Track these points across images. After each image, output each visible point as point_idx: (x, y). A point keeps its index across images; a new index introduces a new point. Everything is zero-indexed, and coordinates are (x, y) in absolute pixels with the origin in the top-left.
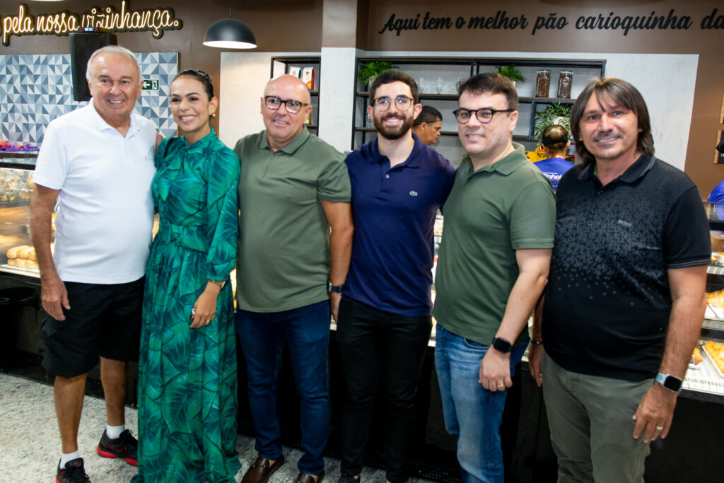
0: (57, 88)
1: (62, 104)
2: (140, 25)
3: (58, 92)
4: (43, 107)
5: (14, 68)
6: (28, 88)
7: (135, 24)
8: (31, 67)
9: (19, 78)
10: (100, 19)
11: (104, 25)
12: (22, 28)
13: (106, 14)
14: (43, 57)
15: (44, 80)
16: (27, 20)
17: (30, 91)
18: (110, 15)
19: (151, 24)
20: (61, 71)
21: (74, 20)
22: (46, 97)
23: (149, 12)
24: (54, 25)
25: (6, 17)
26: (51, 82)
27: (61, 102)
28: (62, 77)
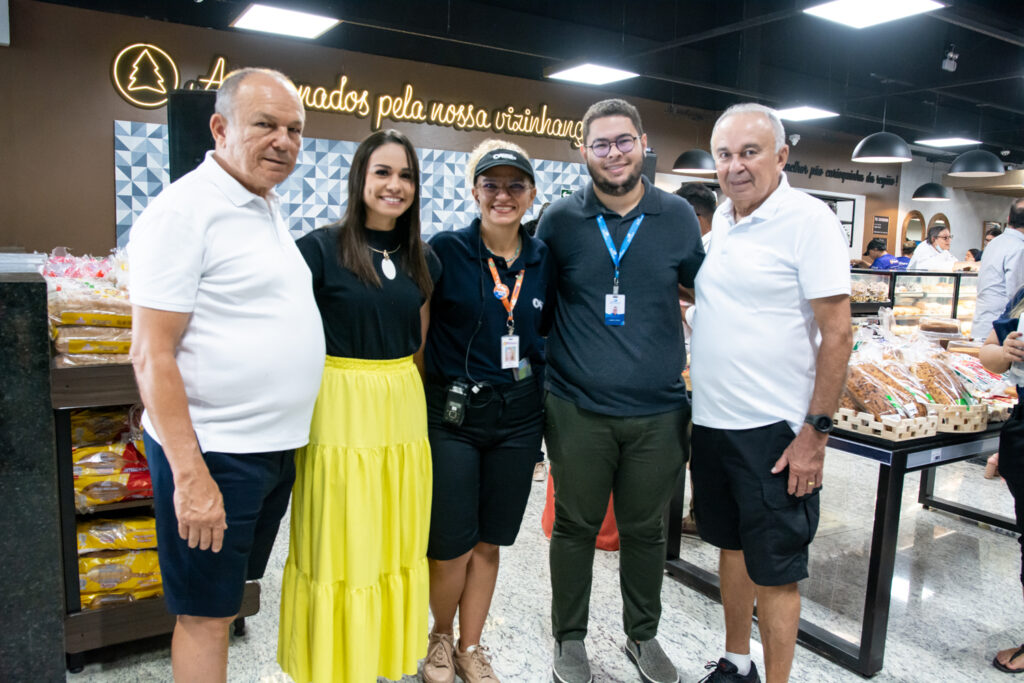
0: (456, 192)
2: (561, 133)
3: (457, 196)
4: (434, 214)
7: (556, 131)
10: (518, 120)
11: (522, 127)
12: (408, 112)
13: (525, 116)
14: (437, 153)
15: (437, 181)
16: (417, 106)
18: (529, 117)
19: (573, 134)
21: (485, 115)
22: (440, 202)
23: (571, 122)
24: (457, 117)
25: (383, 94)
26: (448, 184)
27: (461, 208)
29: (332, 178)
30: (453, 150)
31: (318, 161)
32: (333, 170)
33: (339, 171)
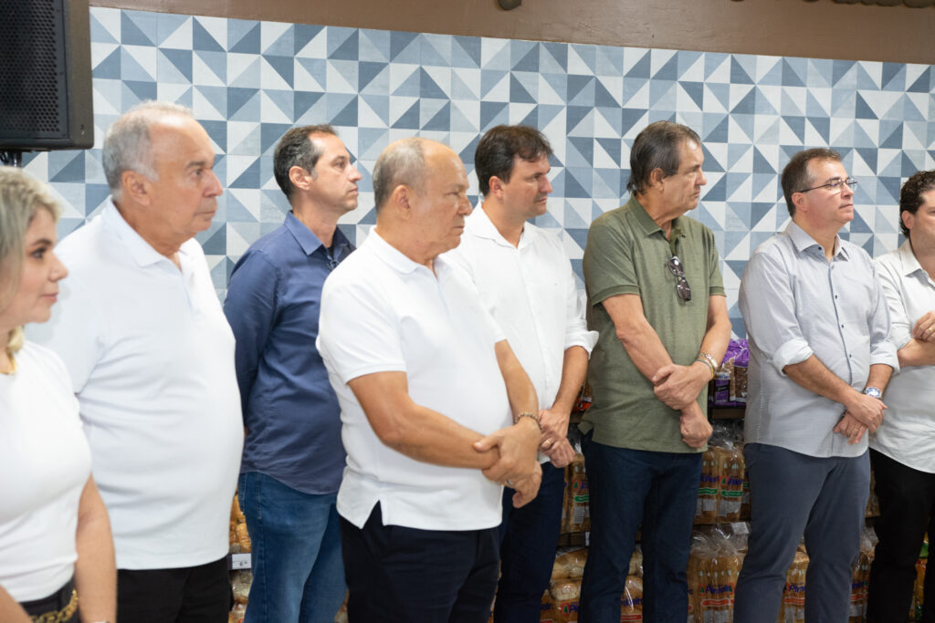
1: (722, 198)
5: (542, 83)
6: (597, 147)
8: (615, 86)
9: (561, 118)
14: (660, 58)
17: (602, 158)
20: (725, 102)
28: (726, 121)
29: (397, 125)
30: (697, 49)
31: (362, 85)
32: (400, 106)
33: (417, 106)
